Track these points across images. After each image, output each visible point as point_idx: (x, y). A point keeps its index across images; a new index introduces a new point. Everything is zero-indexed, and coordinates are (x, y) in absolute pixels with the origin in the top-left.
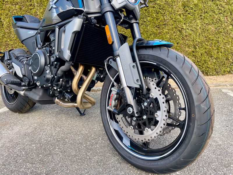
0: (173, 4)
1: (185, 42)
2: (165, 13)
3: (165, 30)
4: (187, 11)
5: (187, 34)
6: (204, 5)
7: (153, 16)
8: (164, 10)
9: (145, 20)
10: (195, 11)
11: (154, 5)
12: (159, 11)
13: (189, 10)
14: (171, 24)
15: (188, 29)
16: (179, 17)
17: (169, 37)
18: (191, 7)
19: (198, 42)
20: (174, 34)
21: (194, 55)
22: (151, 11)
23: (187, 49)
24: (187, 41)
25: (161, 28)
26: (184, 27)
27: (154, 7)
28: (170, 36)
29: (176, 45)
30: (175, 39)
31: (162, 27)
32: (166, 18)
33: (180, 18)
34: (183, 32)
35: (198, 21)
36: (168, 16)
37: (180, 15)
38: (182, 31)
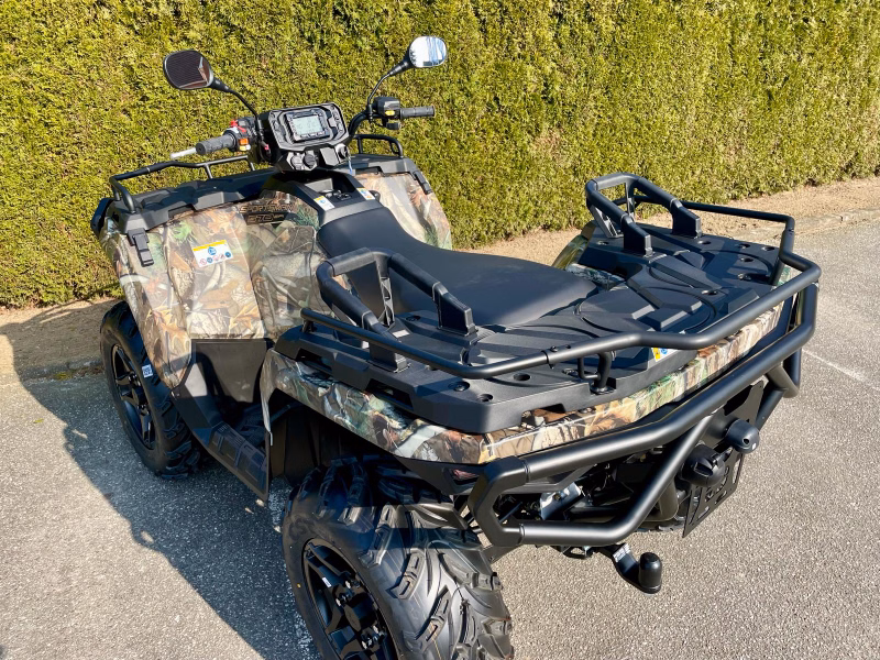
2: (69, 106)
3: (84, 163)
8: (63, 95)
9: (3, 130)
11: (27, 79)
12: (48, 99)
14: (100, 142)
16: (122, 117)
22: (15, 100)
25: (68, 154)
27: (24, 84)
31: (71, 153)
32: (78, 123)
36: (81, 117)
37: (125, 111)
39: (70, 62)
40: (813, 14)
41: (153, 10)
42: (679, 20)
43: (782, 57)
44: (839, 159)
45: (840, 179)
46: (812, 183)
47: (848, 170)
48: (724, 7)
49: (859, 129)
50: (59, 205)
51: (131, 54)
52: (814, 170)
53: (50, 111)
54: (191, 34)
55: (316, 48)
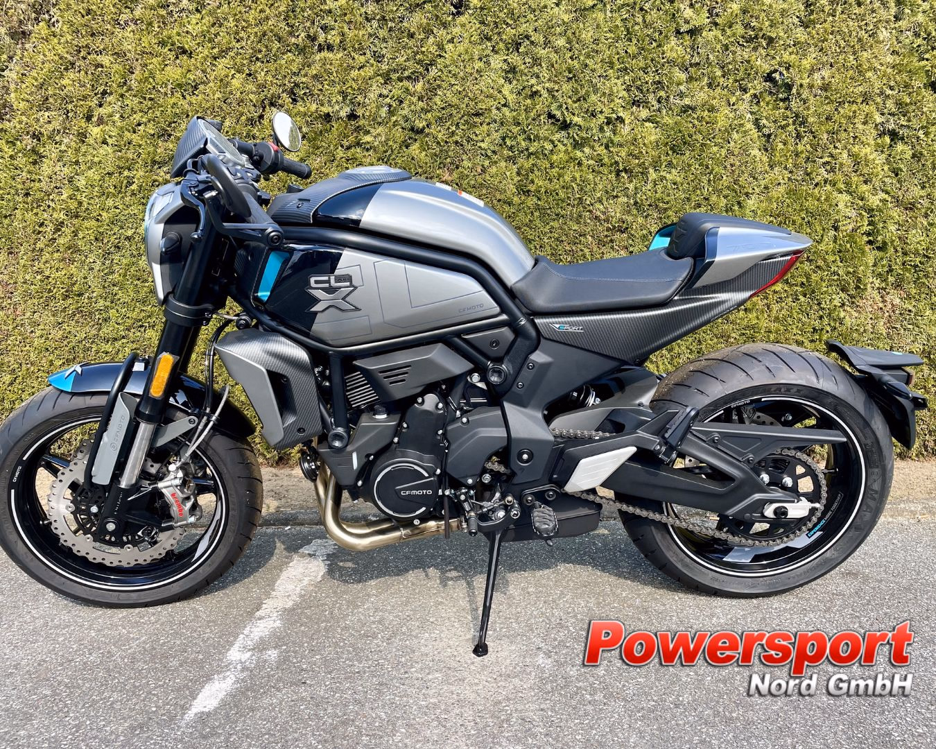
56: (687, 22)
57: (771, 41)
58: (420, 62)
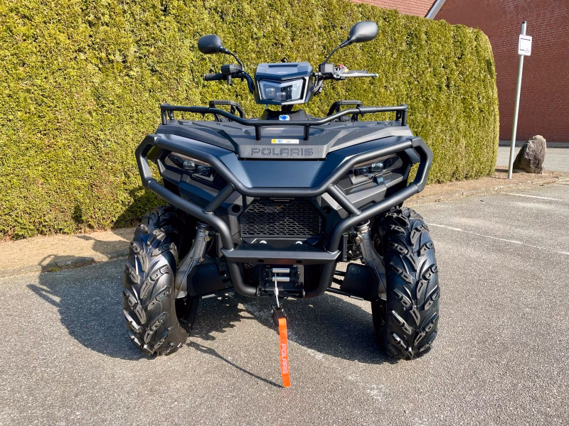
0: (73, 90)
1: (105, 165)
2: (56, 106)
3: (61, 142)
4: (103, 106)
5: (108, 150)
6: (136, 99)
7: (30, 109)
8: (53, 99)
9: (11, 117)
10: (118, 107)
11: (31, 88)
12: (43, 101)
13: (107, 105)
14: (73, 129)
15: (109, 140)
16: (88, 116)
17: (70, 154)
18: (110, 99)
19: (131, 166)
20: (82, 150)
21: (126, 190)
22: (22, 99)
23: (112, 178)
24: (110, 164)
25: (51, 135)
26: (102, 137)
27: (28, 91)
28: (73, 153)
29: (88, 170)
30: (84, 159)
31: (53, 135)
32: (59, 117)
33: (91, 119)
34: (99, 145)
35: (127, 127)
36: (63, 113)
37: (90, 113)
38: (97, 144)
39: (59, 81)
40: (430, 96)
41: (111, 57)
42: (373, 92)
43: (420, 115)
44: (450, 170)
45: (451, 181)
46: (439, 182)
47: (454, 175)
48: (392, 89)
49: (457, 154)
50: (40, 168)
51: (96, 80)
52: (439, 174)
53: (44, 108)
54: (131, 73)
55: (200, 88)
56: (255, 34)
57: (282, 45)
58: (153, 38)
